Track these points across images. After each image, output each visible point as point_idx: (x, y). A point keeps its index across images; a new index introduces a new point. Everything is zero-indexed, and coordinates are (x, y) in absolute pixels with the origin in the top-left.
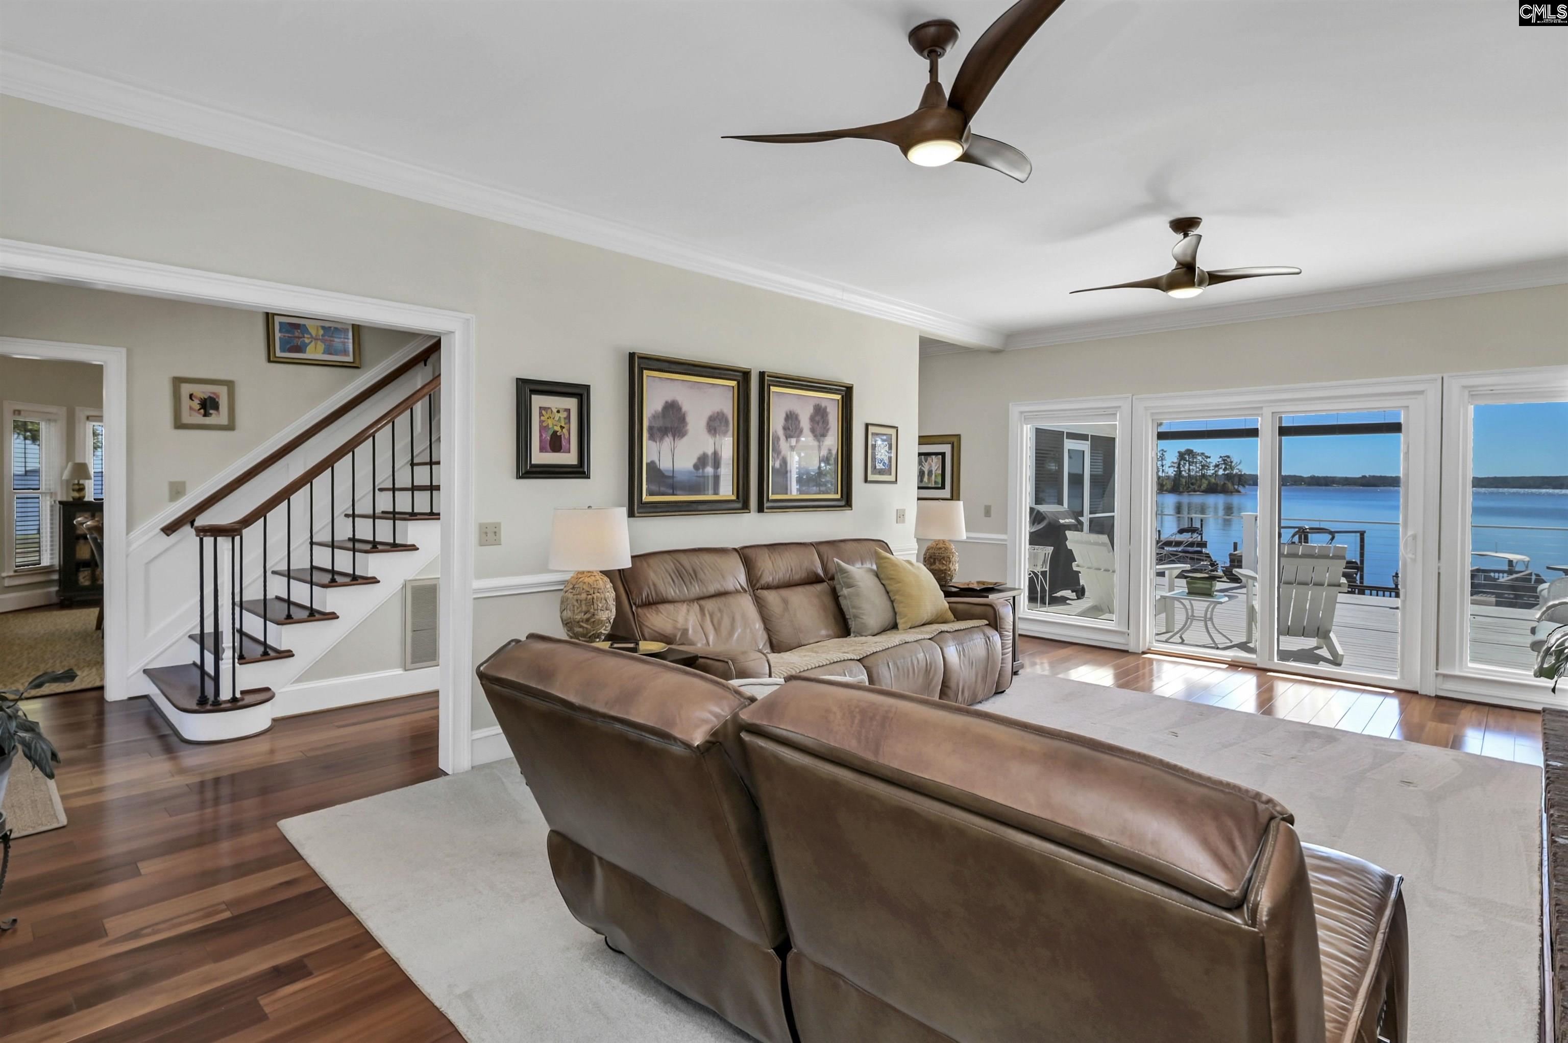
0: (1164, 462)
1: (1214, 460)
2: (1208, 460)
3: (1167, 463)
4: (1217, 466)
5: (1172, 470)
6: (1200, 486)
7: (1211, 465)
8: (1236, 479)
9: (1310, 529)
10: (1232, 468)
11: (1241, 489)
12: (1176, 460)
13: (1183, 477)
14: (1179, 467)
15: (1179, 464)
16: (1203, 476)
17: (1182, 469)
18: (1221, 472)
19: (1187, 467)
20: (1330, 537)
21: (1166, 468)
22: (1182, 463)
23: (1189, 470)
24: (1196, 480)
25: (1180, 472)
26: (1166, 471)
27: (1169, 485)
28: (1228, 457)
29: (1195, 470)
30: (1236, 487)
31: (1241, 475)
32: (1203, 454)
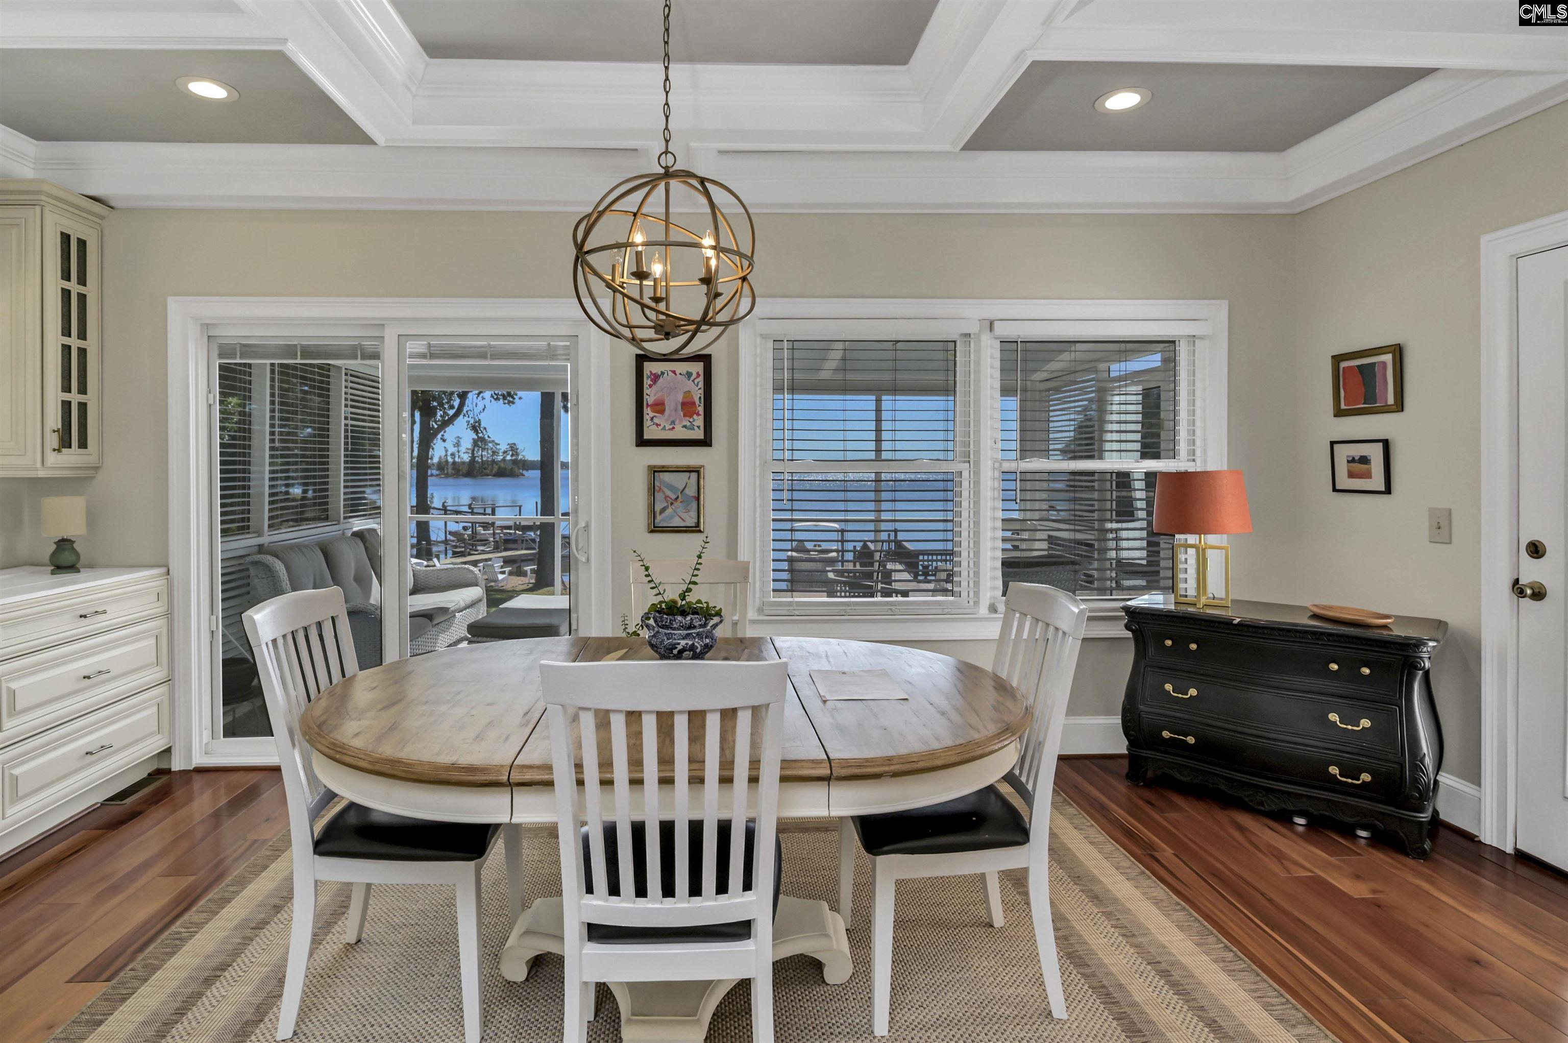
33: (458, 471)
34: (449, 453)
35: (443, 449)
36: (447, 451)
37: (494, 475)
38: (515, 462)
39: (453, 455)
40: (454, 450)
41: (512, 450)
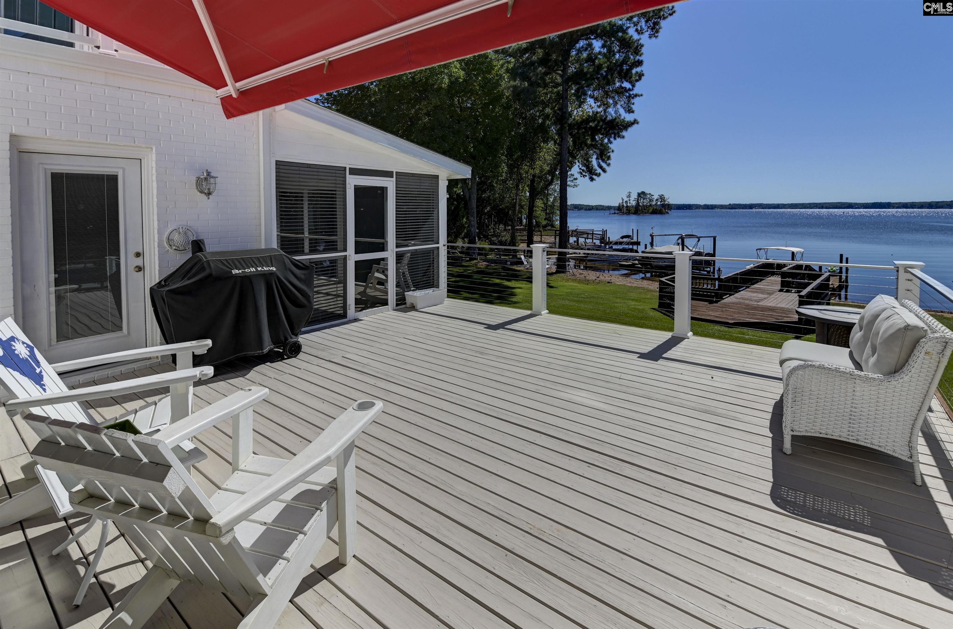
0: (630, 198)
1: (656, 197)
2: (653, 197)
3: (632, 199)
4: (657, 200)
5: (634, 202)
6: (648, 211)
7: (654, 199)
8: (667, 206)
9: (686, 235)
10: (664, 201)
11: (669, 211)
12: (636, 197)
13: (640, 206)
14: (638, 201)
15: (638, 199)
16: (651, 205)
17: (640, 202)
18: (659, 203)
19: (642, 201)
20: (697, 239)
21: (631, 202)
22: (639, 198)
23: (643, 202)
24: (647, 207)
25: (639, 203)
26: (631, 203)
27: (633, 210)
28: (663, 195)
29: (646, 202)
30: (667, 210)
31: (669, 205)
32: (650, 194)
33: (630, 211)
34: (624, 201)
35: (621, 199)
36: (623, 200)
37: (650, 213)
38: (663, 206)
39: (626, 202)
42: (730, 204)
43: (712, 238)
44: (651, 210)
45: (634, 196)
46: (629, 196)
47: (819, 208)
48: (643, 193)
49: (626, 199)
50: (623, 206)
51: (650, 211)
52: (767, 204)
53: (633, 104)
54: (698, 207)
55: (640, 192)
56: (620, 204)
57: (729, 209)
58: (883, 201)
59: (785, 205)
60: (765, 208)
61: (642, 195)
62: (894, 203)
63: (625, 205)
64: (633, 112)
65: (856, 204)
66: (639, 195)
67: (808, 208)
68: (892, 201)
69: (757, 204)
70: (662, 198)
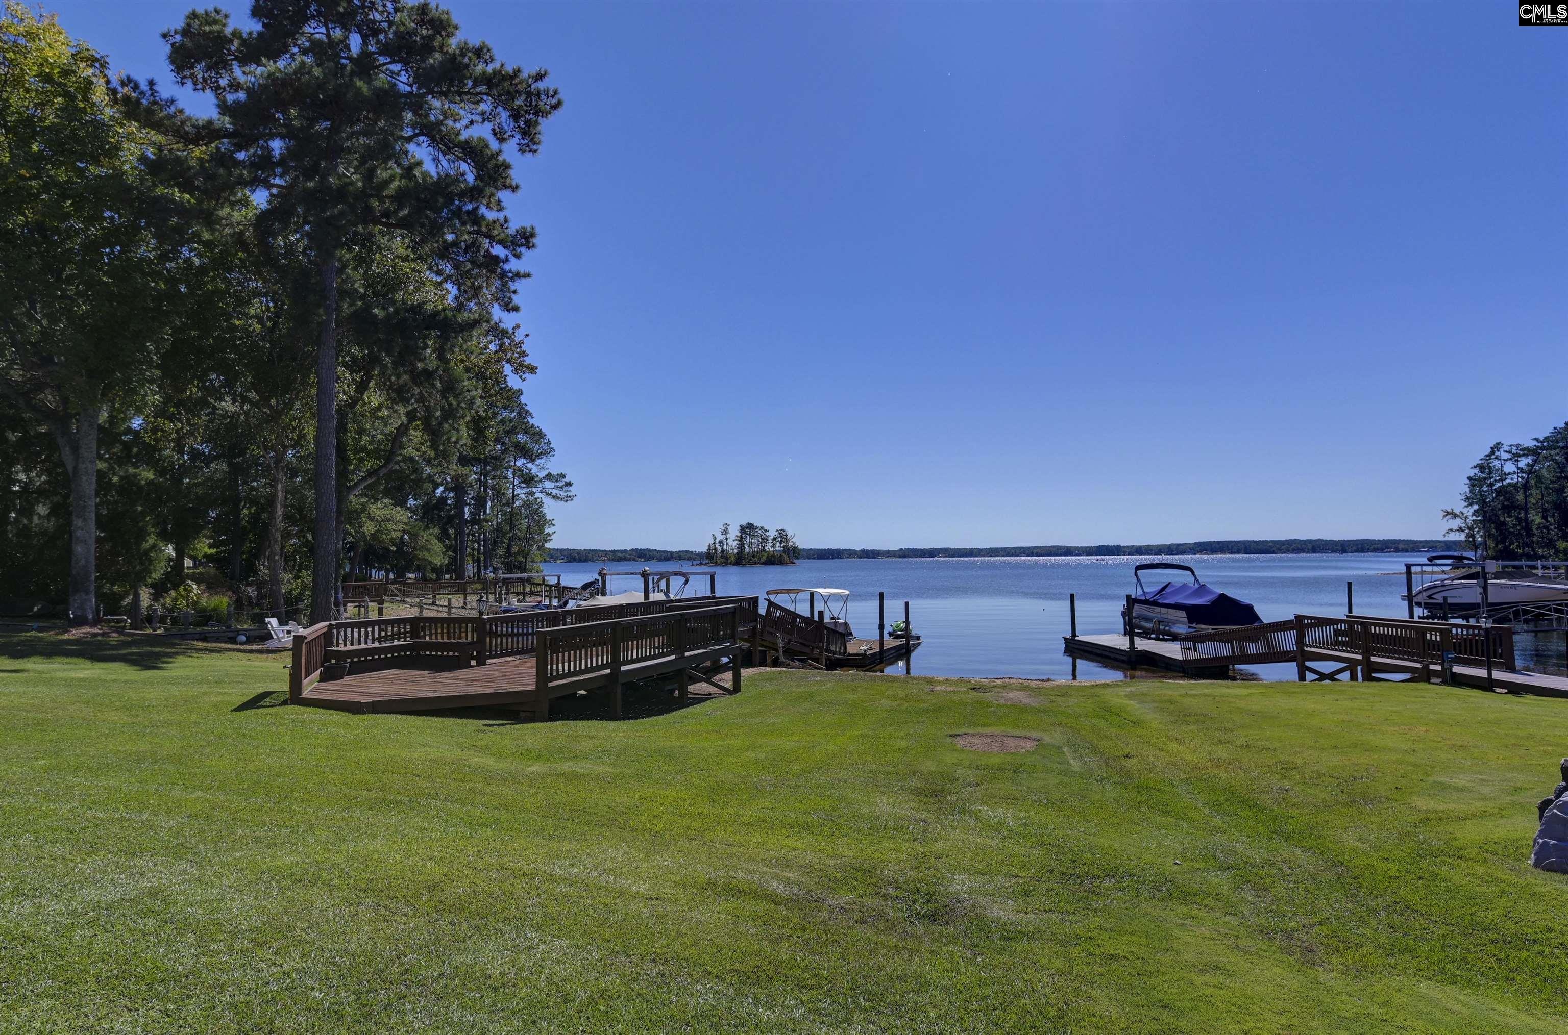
0: (728, 536)
1: (772, 534)
2: (767, 534)
3: (731, 536)
4: (774, 539)
5: (735, 543)
6: (760, 559)
7: (770, 539)
8: (791, 553)
10: (787, 541)
11: (795, 561)
12: (739, 534)
13: (745, 550)
14: (741, 542)
15: (742, 538)
16: (764, 549)
17: (745, 543)
18: (778, 545)
19: (748, 542)
21: (730, 542)
22: (744, 536)
23: (751, 543)
24: (757, 553)
25: (743, 545)
26: (730, 544)
27: (732, 558)
28: (783, 530)
29: (756, 543)
30: (792, 559)
31: (796, 549)
32: (762, 528)
33: (727, 559)
34: (717, 541)
35: (712, 537)
36: (715, 539)
37: (763, 563)
38: (786, 550)
39: (721, 542)
40: (722, 537)
41: (781, 537)
42: (901, 550)
43: (709, 577)
44: (764, 558)
45: (734, 532)
46: (725, 532)
47: (1028, 556)
48: (750, 526)
49: (720, 537)
50: (716, 549)
51: (762, 560)
52: (955, 550)
53: (515, 292)
54: (851, 554)
55: (744, 523)
56: (709, 546)
57: (900, 557)
58: (1111, 544)
59: (982, 550)
60: (953, 556)
61: (748, 529)
62: (1124, 547)
63: (719, 548)
64: (516, 309)
65: (1077, 548)
66: (743, 528)
67: (1012, 555)
68: (1123, 543)
69: (941, 549)
70: (782, 535)
